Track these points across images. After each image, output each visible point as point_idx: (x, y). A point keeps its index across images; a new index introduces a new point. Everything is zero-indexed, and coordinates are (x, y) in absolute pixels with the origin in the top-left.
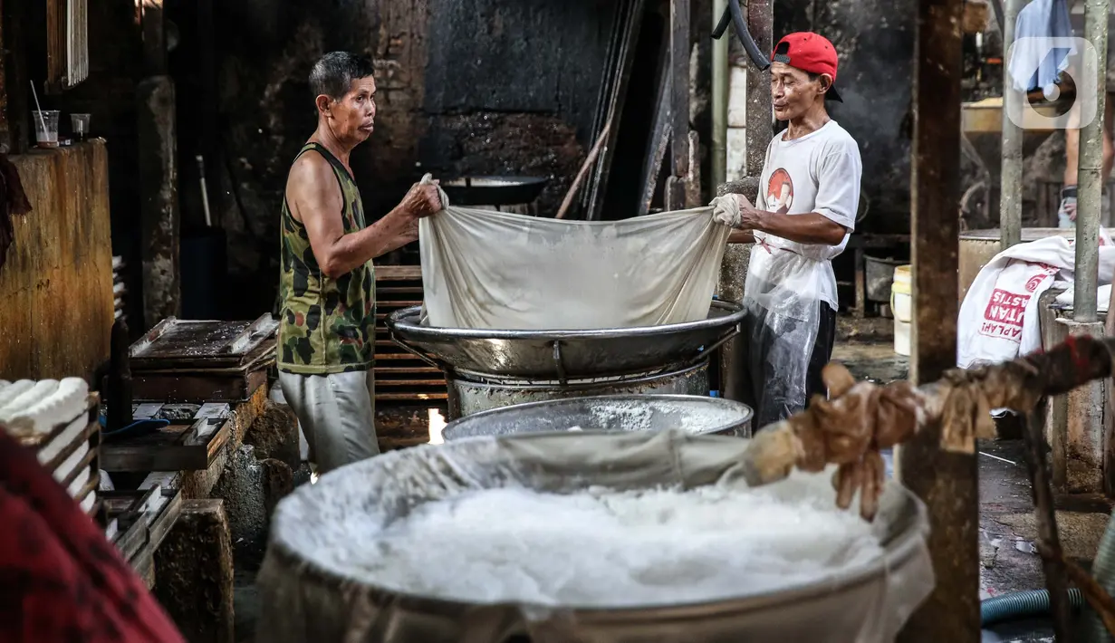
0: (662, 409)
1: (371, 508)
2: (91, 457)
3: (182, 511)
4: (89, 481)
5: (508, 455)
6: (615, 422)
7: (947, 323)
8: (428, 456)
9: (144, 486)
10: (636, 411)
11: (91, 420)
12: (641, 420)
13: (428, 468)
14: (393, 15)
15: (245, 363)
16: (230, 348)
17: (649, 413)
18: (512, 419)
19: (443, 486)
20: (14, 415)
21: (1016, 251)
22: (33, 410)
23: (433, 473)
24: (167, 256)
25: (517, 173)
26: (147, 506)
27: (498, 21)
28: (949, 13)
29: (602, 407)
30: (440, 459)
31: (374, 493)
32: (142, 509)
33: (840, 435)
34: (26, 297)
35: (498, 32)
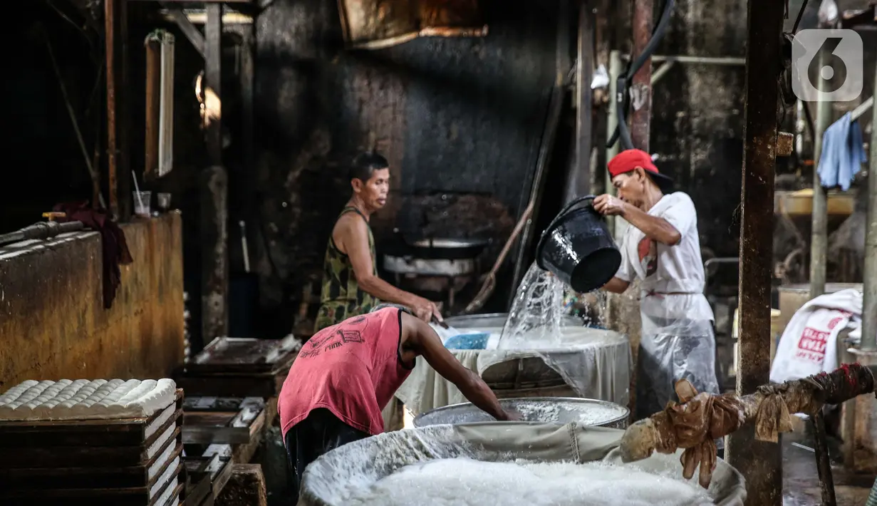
0: (566, 408)
1: (368, 471)
2: (177, 433)
3: (233, 471)
4: (175, 449)
5: (461, 437)
6: (533, 416)
7: (762, 352)
8: (407, 437)
9: (208, 453)
10: (549, 408)
11: (178, 407)
12: (552, 415)
13: (407, 445)
14: (380, 123)
15: (275, 369)
16: (264, 359)
17: (557, 410)
18: (463, 412)
19: (417, 458)
20: (129, 404)
21: (821, 300)
22: (141, 400)
23: (410, 448)
24: (219, 292)
25: (466, 237)
26: (210, 468)
27: (455, 128)
28: (766, 142)
29: (524, 406)
30: (414, 439)
31: (370, 461)
32: (207, 469)
33: (687, 428)
34: (127, 321)
35: (454, 136)
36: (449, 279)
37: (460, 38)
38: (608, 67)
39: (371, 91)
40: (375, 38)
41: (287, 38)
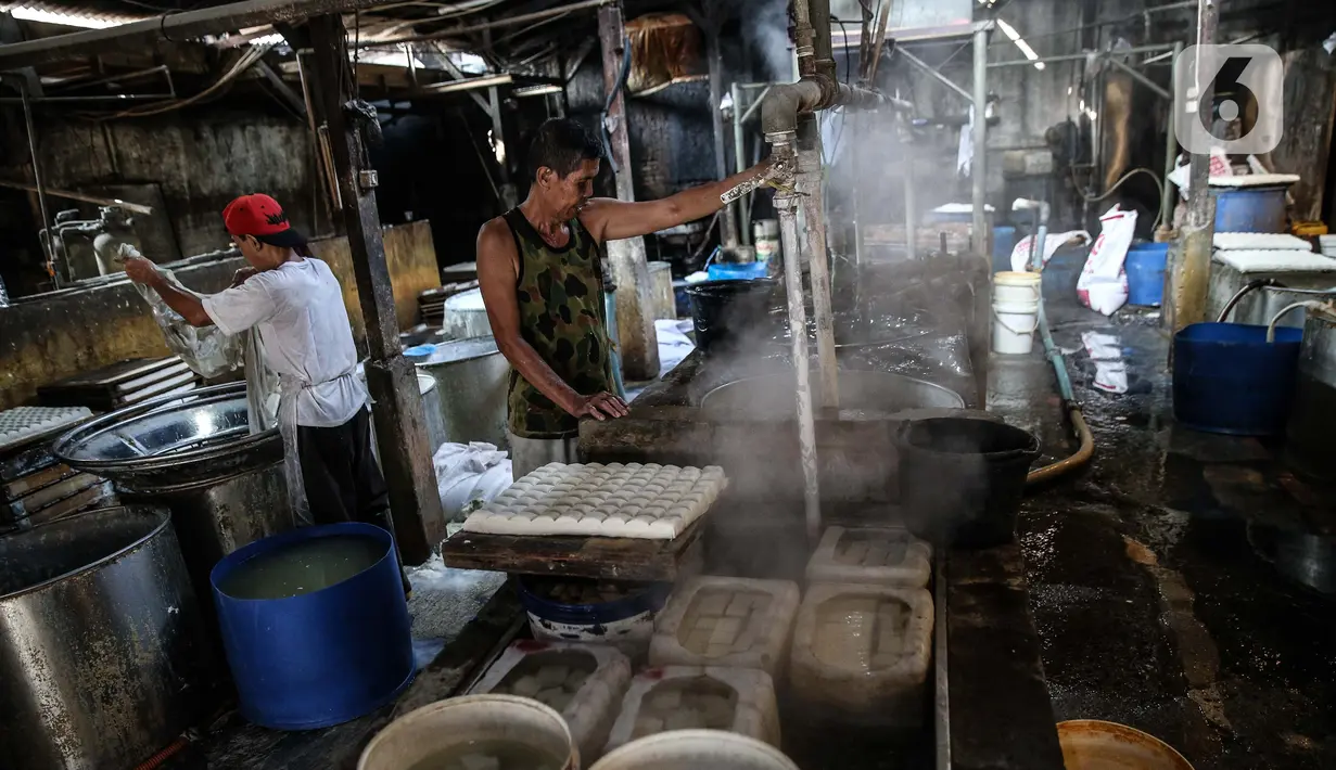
35: (699, 144)
36: (687, 236)
37: (696, 81)
38: (731, 95)
39: (646, 122)
40: (644, 89)
41: (594, 96)
